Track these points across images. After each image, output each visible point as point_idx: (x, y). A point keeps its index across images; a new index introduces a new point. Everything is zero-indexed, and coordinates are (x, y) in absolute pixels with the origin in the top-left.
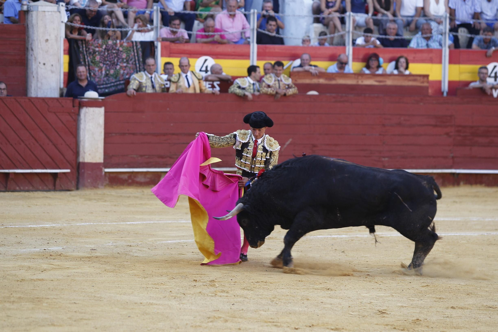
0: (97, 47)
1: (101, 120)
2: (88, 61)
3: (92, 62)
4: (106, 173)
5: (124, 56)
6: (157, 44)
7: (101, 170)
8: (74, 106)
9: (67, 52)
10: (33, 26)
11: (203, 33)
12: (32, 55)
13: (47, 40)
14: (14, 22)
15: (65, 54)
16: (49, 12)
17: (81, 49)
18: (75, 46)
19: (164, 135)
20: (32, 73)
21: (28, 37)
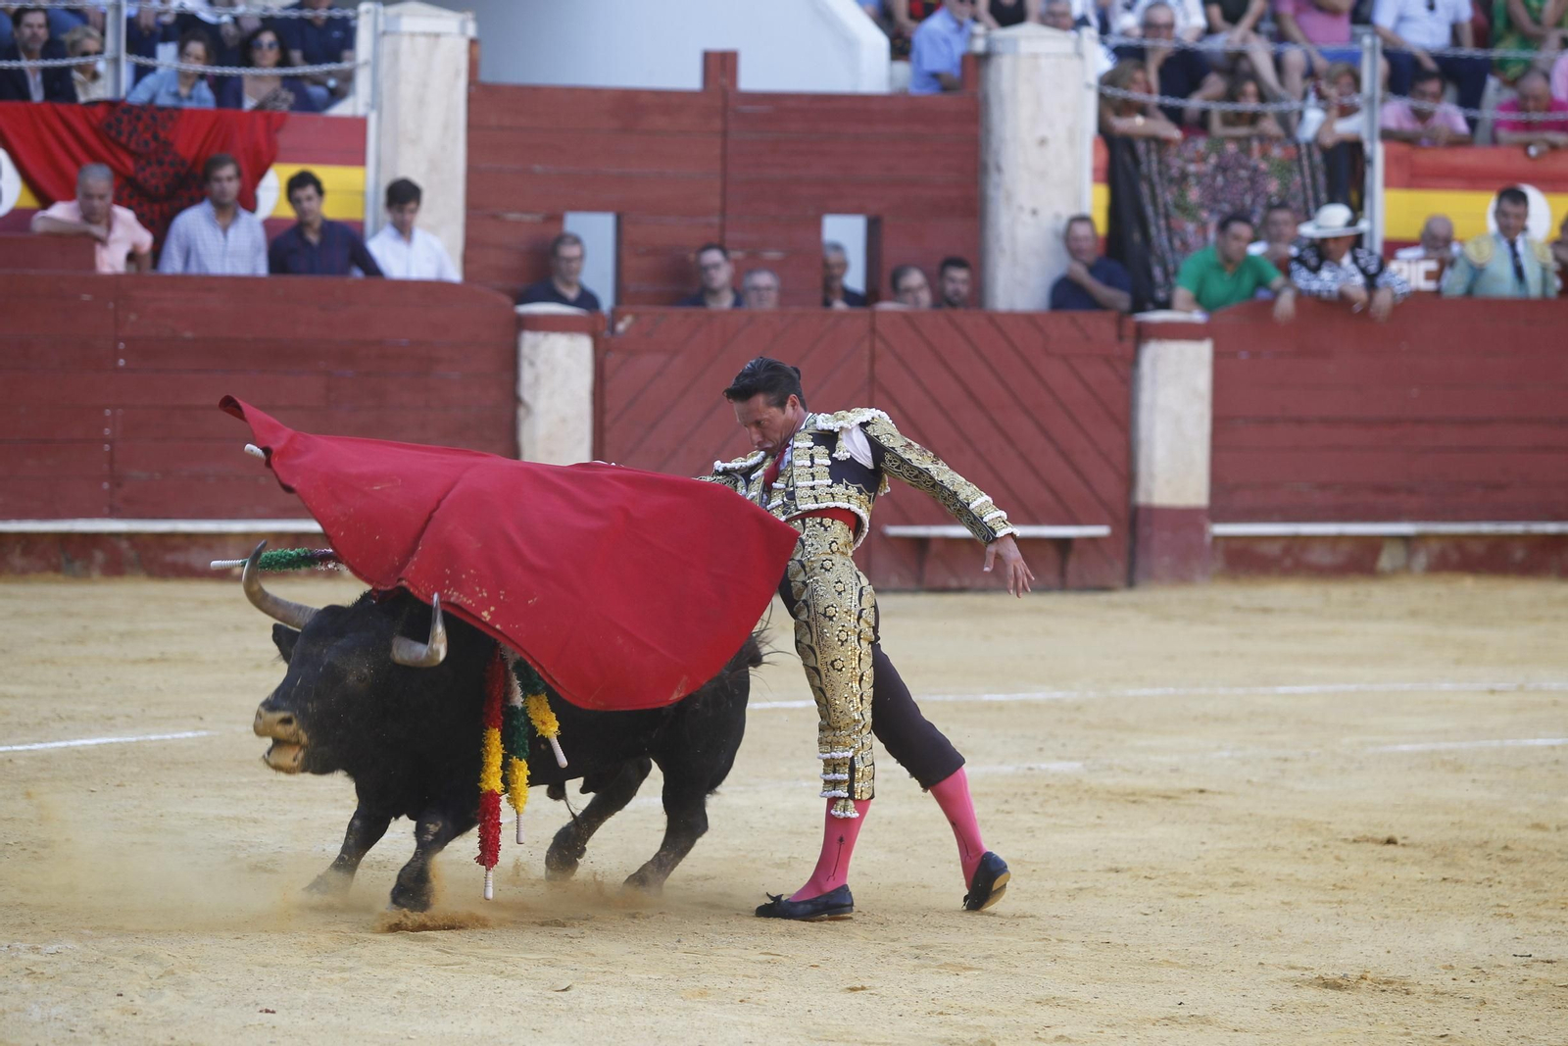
0: (1192, 161)
1: (1203, 380)
2: (1165, 203)
3: (1177, 206)
4: (1216, 538)
5: (1273, 186)
6: (1373, 151)
7: (1201, 530)
8: (1120, 337)
9: (1102, 175)
10: (1001, 99)
11: (1513, 116)
12: (998, 186)
13: (1043, 142)
14: (946, 88)
15: (1096, 180)
16: (1048, 55)
17: (1144, 168)
18: (1128, 158)
19: (1394, 422)
20: (999, 238)
21: (988, 131)
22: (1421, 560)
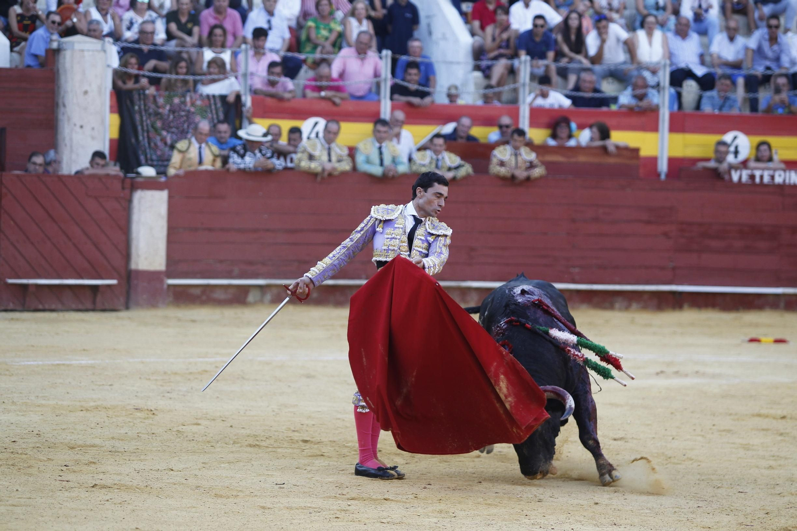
1: (163, 209)
2: (147, 125)
3: (153, 126)
4: (169, 286)
6: (246, 101)
7: (162, 282)
8: (123, 188)
9: (116, 108)
10: (65, 71)
11: (313, 83)
12: (63, 114)
13: (86, 93)
15: (112, 111)
16: (88, 51)
17: (136, 108)
18: (128, 102)
19: (255, 231)
20: (64, 139)
21: (59, 87)
22: (268, 297)
